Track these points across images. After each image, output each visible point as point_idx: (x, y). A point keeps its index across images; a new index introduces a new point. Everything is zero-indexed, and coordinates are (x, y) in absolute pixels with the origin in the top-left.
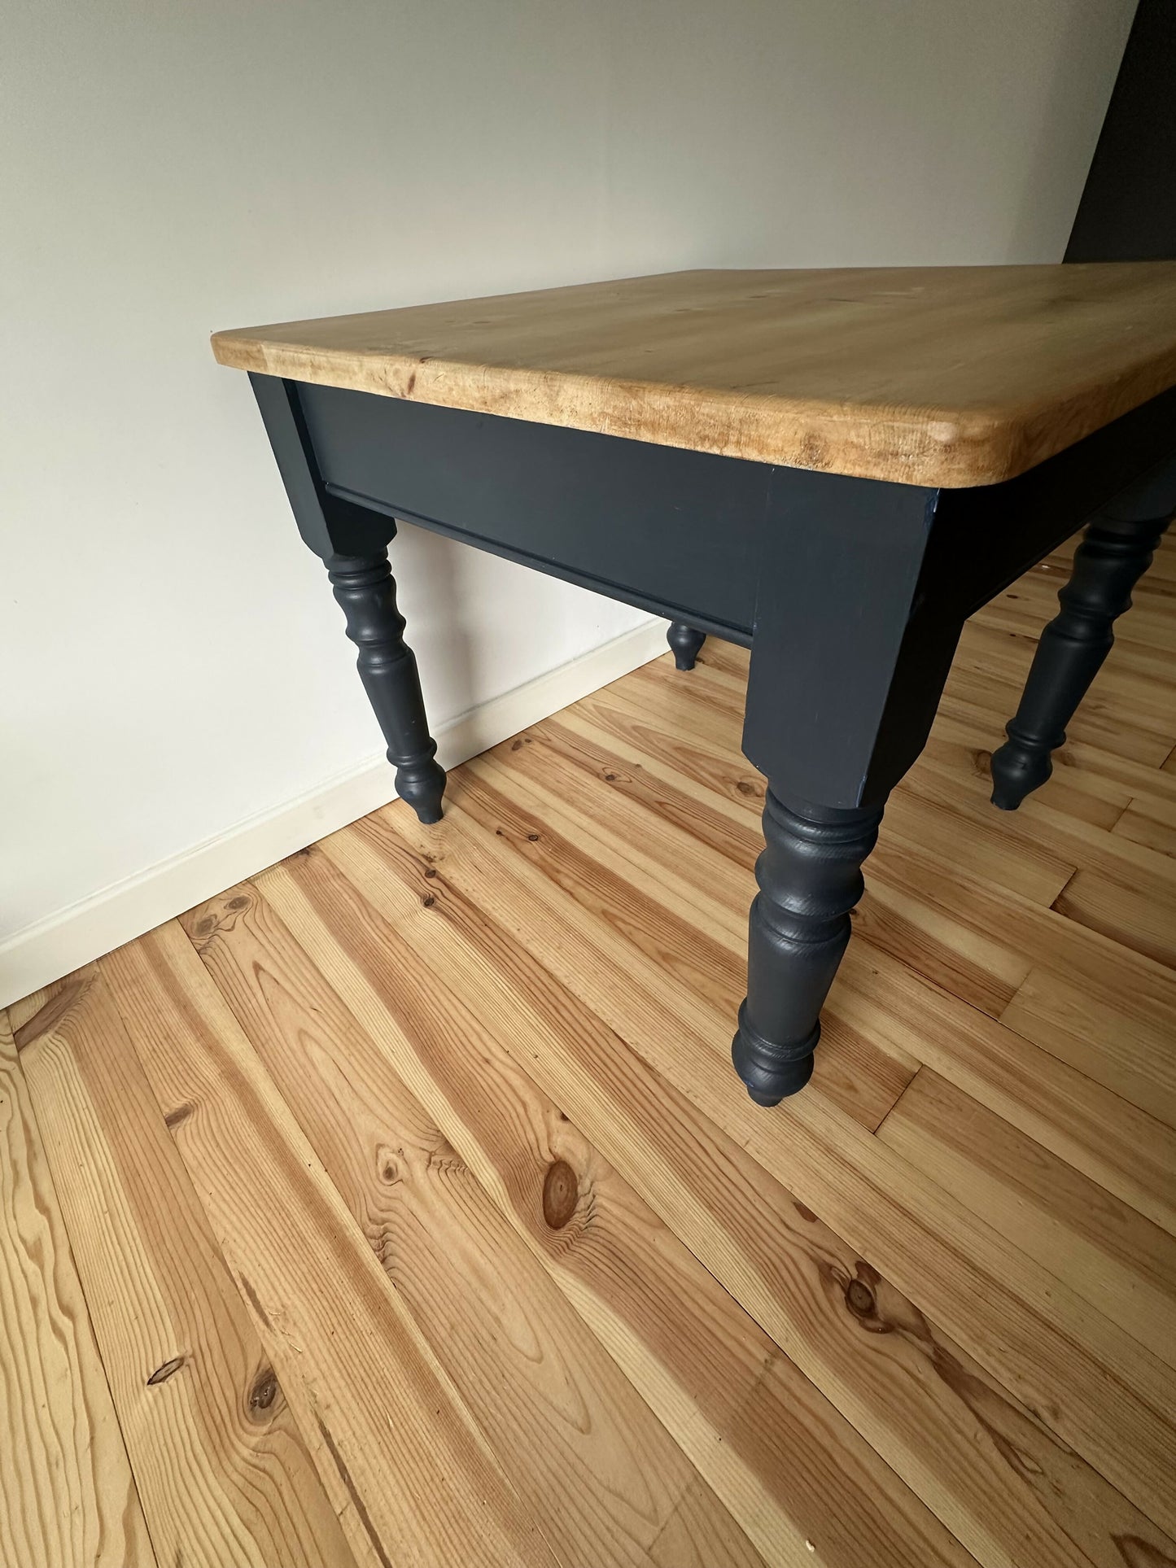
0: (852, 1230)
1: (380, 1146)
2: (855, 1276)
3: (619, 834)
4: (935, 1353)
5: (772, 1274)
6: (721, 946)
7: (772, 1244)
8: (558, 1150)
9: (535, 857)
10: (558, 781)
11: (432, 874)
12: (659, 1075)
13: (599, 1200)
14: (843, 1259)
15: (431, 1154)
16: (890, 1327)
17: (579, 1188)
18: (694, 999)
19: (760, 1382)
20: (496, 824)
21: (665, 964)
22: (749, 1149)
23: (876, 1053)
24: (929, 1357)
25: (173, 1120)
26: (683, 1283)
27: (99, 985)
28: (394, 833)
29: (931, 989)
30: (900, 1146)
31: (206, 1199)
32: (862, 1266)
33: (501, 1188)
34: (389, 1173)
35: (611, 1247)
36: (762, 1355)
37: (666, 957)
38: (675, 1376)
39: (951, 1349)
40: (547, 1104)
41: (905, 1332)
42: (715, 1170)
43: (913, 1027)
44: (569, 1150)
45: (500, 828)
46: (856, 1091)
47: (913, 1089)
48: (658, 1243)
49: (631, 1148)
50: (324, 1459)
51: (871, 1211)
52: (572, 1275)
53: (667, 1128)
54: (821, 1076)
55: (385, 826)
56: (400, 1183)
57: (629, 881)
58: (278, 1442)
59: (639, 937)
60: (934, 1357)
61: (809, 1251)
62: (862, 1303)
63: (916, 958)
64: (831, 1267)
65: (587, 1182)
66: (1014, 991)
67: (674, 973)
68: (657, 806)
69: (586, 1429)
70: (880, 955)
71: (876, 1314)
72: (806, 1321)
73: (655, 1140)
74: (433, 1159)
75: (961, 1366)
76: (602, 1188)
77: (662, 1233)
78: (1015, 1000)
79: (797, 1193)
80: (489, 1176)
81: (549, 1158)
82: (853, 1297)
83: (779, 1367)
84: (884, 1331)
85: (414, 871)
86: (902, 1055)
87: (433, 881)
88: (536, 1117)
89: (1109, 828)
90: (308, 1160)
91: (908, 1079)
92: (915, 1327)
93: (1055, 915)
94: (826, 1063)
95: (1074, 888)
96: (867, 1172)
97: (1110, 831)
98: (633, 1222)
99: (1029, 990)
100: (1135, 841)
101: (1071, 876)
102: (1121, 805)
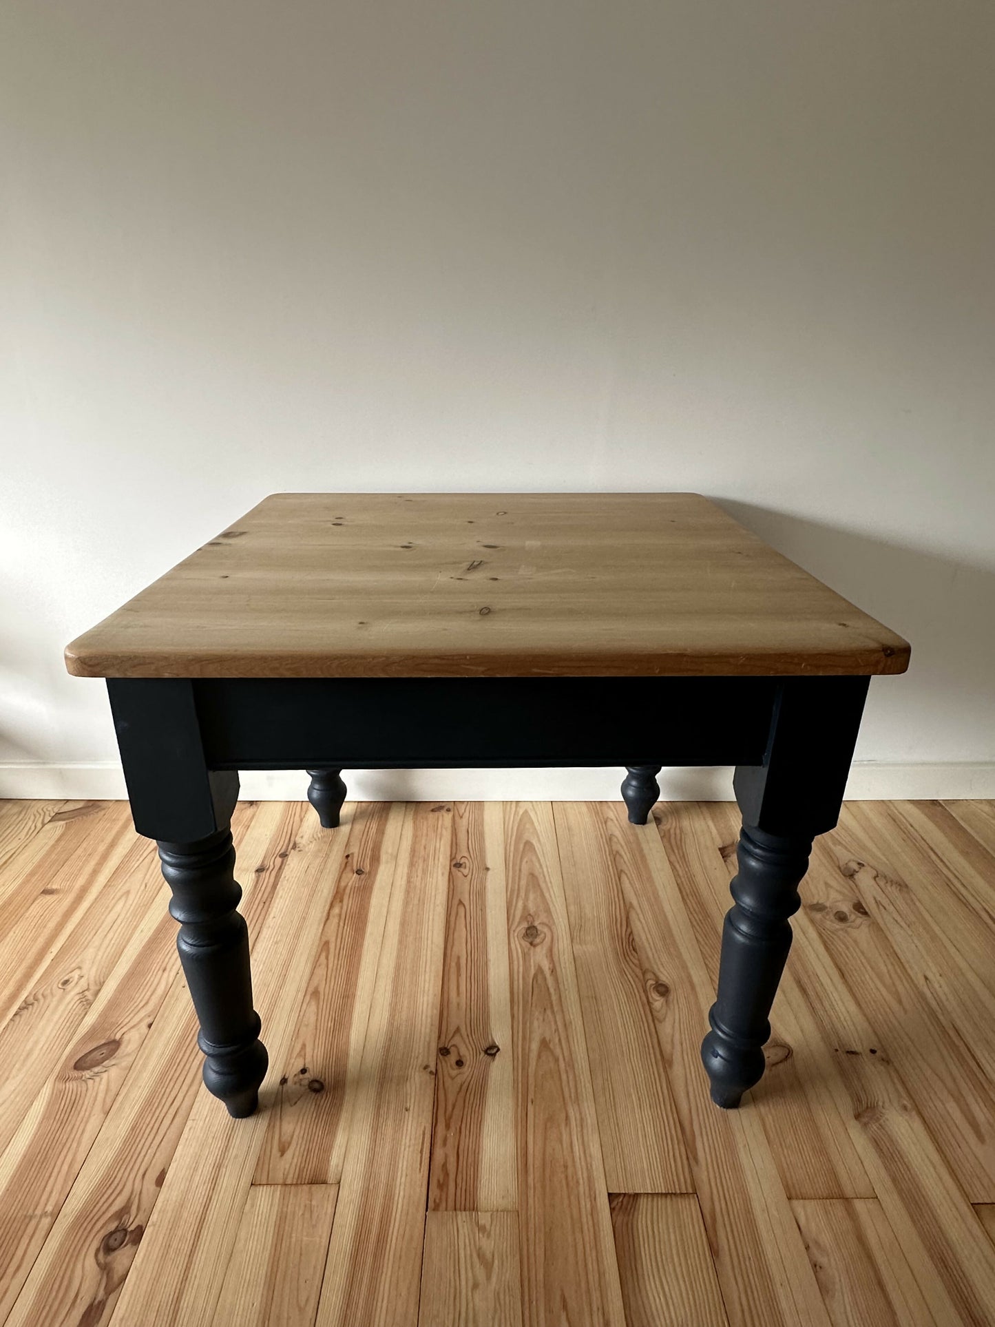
0: (163, 1211)
1: (80, 968)
2: (130, 1229)
3: (406, 903)
4: (100, 1302)
5: (107, 1183)
6: (351, 1013)
7: (126, 1174)
8: (126, 1037)
9: (343, 884)
10: (425, 848)
11: (284, 856)
13: (105, 1076)
14: (138, 1216)
15: (88, 989)
16: (105, 1269)
17: (107, 1061)
18: (291, 1028)
19: (31, 1218)
20: (355, 850)
21: (308, 997)
22: (189, 1123)
23: (327, 1150)
24: (94, 1299)
25: (46, 892)
26: (75, 1145)
27: (103, 812)
28: (301, 820)
29: (421, 1152)
30: (252, 1206)
31: (11, 933)
32: (140, 1231)
33: (86, 1030)
34: (66, 982)
35: (78, 1098)
36: (49, 1208)
37: (316, 993)
38: (14, 1177)
39: (107, 1311)
40: (155, 1013)
41: (105, 1277)
42: (162, 1115)
43: (371, 1161)
44: (129, 1041)
45: (353, 854)
46: (282, 1155)
47: (310, 1189)
48: (92, 1120)
49: (150, 1067)
51: (185, 1215)
52: (51, 1093)
53: (177, 1075)
54: (280, 1128)
55: (303, 814)
56: (62, 990)
57: (367, 935)
59: (321, 971)
60: (96, 1302)
61: (133, 1196)
62: (112, 1242)
63: (448, 1127)
64: (128, 1213)
65: (113, 1063)
66: (474, 1208)
67: (305, 1005)
68: (456, 902)
70: (428, 1103)
71: (109, 1254)
72: (84, 1219)
73: (164, 1074)
74: (86, 993)
75: (98, 1322)
76: (114, 1072)
77: (102, 1115)
78: (462, 1216)
79: (173, 1165)
80: (90, 1019)
81: (118, 1037)
82: (114, 1236)
83: (46, 1221)
84: (98, 1264)
85: (279, 848)
86: (337, 1166)
87: (279, 860)
88: (142, 1014)
89: (794, 1195)
90: (55, 949)
91: (318, 1180)
92: (112, 1283)
93: (603, 1201)
94: (294, 1125)
95: (661, 1202)
96: (215, 1198)
97: (789, 1199)
98: (100, 1098)
99: (484, 1219)
100: (801, 1226)
101: (678, 1192)
102: (849, 1192)
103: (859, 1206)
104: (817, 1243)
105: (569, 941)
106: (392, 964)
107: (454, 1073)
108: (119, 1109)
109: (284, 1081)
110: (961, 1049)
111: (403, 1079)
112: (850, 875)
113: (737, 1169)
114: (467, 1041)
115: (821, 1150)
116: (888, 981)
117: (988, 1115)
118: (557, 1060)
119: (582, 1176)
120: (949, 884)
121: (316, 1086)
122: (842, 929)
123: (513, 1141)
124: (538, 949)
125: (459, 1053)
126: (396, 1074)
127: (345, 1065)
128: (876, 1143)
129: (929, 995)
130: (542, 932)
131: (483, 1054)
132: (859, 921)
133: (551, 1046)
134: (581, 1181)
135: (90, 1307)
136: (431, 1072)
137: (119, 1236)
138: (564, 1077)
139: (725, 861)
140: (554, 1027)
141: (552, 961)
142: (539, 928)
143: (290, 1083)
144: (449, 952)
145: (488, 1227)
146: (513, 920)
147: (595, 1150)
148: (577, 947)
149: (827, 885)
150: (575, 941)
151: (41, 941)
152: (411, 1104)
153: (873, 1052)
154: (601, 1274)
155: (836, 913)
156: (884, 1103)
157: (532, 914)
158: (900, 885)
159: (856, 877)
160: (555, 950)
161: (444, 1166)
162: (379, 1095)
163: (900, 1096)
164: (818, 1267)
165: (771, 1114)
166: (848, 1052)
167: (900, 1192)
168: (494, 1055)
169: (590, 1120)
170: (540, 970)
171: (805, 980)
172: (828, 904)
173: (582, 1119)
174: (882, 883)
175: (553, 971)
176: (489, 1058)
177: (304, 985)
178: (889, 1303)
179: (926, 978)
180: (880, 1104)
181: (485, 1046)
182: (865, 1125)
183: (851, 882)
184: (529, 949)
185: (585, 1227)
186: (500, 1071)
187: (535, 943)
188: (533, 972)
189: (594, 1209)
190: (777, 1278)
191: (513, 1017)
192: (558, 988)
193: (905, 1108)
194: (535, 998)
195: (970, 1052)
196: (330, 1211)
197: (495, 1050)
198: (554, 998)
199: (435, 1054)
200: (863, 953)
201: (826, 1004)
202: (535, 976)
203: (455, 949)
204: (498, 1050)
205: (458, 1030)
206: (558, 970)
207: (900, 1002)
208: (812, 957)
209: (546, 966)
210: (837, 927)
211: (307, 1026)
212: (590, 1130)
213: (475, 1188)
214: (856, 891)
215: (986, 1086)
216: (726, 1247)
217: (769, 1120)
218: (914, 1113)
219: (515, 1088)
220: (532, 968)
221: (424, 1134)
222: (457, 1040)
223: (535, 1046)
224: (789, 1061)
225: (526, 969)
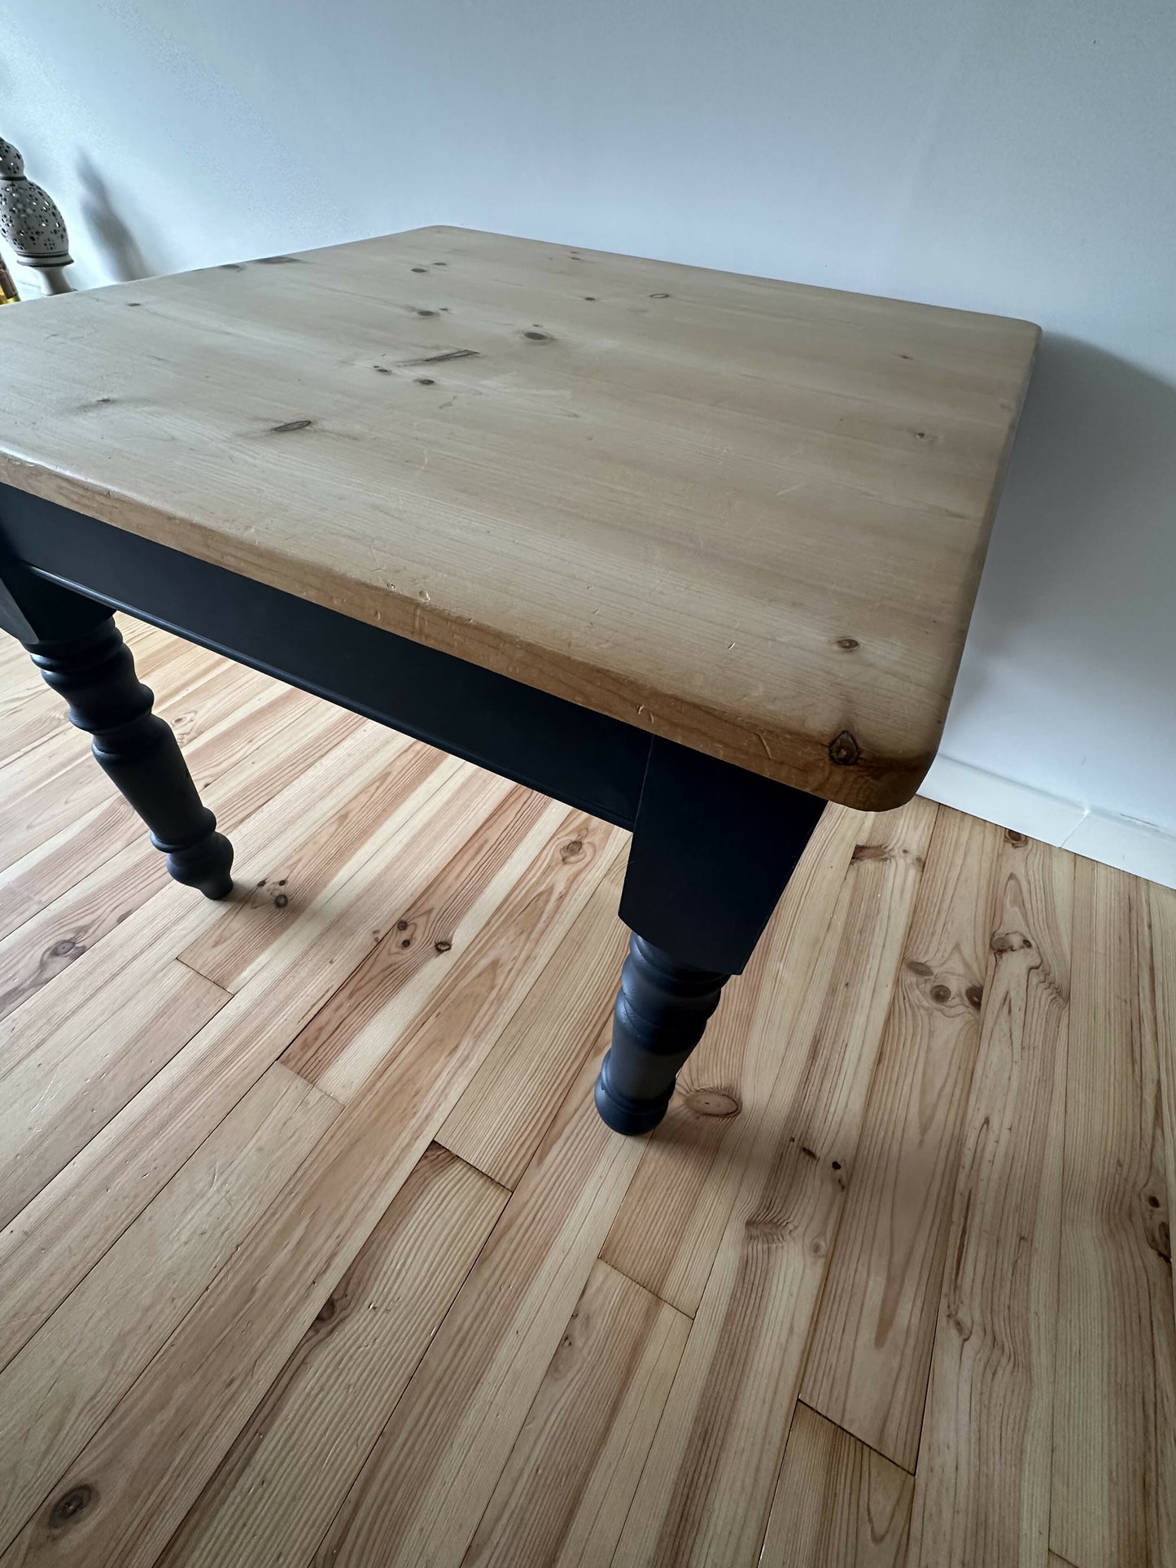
0: (107, 944)
1: (196, 712)
2: (75, 946)
4: (23, 989)
7: (108, 899)
12: (235, 828)
14: (90, 938)
15: (188, 734)
16: (43, 965)
18: (301, 840)
19: (29, 900)
21: (336, 817)
23: (247, 962)
24: (20, 986)
26: (93, 857)
29: (313, 1006)
30: (164, 975)
32: (83, 950)
34: (179, 720)
36: (44, 899)
37: (345, 816)
38: (42, 861)
39: (21, 999)
40: (216, 777)
41: (39, 972)
43: (272, 989)
46: (214, 947)
47: (211, 987)
48: (119, 844)
50: (45, 738)
51: (118, 956)
58: (55, 723)
60: (20, 988)
61: (97, 921)
62: (61, 950)
63: (351, 996)
64: (86, 932)
66: (313, 1082)
69: (29, 827)
71: (52, 956)
72: (58, 920)
74: (185, 736)
78: (300, 1082)
79: (139, 911)
82: (64, 945)
83: (35, 908)
84: (42, 960)
86: (244, 979)
88: (207, 773)
89: (607, 1258)
90: (191, 689)
91: (220, 984)
92: (39, 980)
93: (422, 1145)
94: (240, 925)
95: (473, 1178)
96: (145, 954)
97: (600, 1257)
98: (134, 828)
99: (314, 1096)
100: (587, 1292)
101: (497, 1180)
102: (668, 1292)
103: (666, 1314)
104: (588, 1318)
105: (604, 872)
106: (425, 820)
107: (394, 949)
108: (139, 844)
109: (262, 883)
110: (953, 1228)
111: (351, 933)
112: (999, 948)
113: (572, 1197)
114: (429, 925)
115: (678, 1234)
116: (931, 1098)
117: (915, 1321)
118: (492, 987)
119: (423, 1109)
120: (1136, 1026)
121: (282, 901)
122: (927, 1009)
123: (394, 1041)
124: (567, 867)
125: (412, 935)
126: (348, 924)
127: (316, 895)
128: (745, 1265)
129: (971, 1142)
130: (584, 852)
131: (433, 944)
132: (961, 1009)
133: (499, 971)
134: (418, 1115)
135: (15, 989)
136: (376, 939)
137: (67, 946)
138: (485, 1007)
139: (851, 863)
140: (516, 953)
141: (568, 888)
142: (584, 847)
143: (265, 887)
144: (481, 832)
145: (310, 1106)
146: (567, 826)
147: (454, 1095)
148: (606, 882)
149: (957, 947)
150: (608, 877)
151: (189, 676)
152: (338, 959)
153: (836, 1166)
154: (366, 1208)
155: (938, 986)
156: (796, 1228)
157: (590, 828)
158: (1059, 993)
159: (1005, 956)
160: (583, 875)
161: (320, 1029)
162: (322, 935)
163: (822, 1234)
164: (567, 1343)
165: (657, 1162)
166: (804, 1149)
167: (725, 1330)
168: (440, 951)
169: (473, 1064)
170: (550, 890)
171: (827, 1043)
172: (936, 971)
173: (468, 1056)
174: (1034, 980)
175: (562, 897)
176: (435, 952)
177: (341, 805)
178: (608, 1429)
179: (987, 1121)
180: (790, 1227)
181: (441, 938)
182: (751, 1238)
183: (992, 958)
184: (557, 865)
185: (388, 1158)
186: (436, 969)
187: (568, 860)
188: (542, 888)
189: (409, 1145)
190: (517, 1325)
191: (488, 923)
192: (551, 918)
193: (816, 1249)
194: (522, 916)
195: (963, 1237)
196: (211, 1014)
197: (447, 947)
198: (541, 925)
199: (393, 923)
200: (929, 1049)
201: (827, 1085)
202: (541, 894)
203: (489, 832)
204: (449, 949)
205: (430, 911)
206: (568, 899)
207: (924, 1130)
208: (860, 1020)
209: (560, 888)
210: (925, 1004)
211: (315, 843)
212: (465, 1073)
213: (329, 1064)
214: (990, 973)
215: (945, 1290)
216: (497, 1259)
217: (649, 1169)
218: (821, 1262)
219: (434, 993)
220: (544, 885)
221: (327, 991)
222: (421, 921)
223: (484, 963)
224: (726, 1121)
225: (538, 883)
